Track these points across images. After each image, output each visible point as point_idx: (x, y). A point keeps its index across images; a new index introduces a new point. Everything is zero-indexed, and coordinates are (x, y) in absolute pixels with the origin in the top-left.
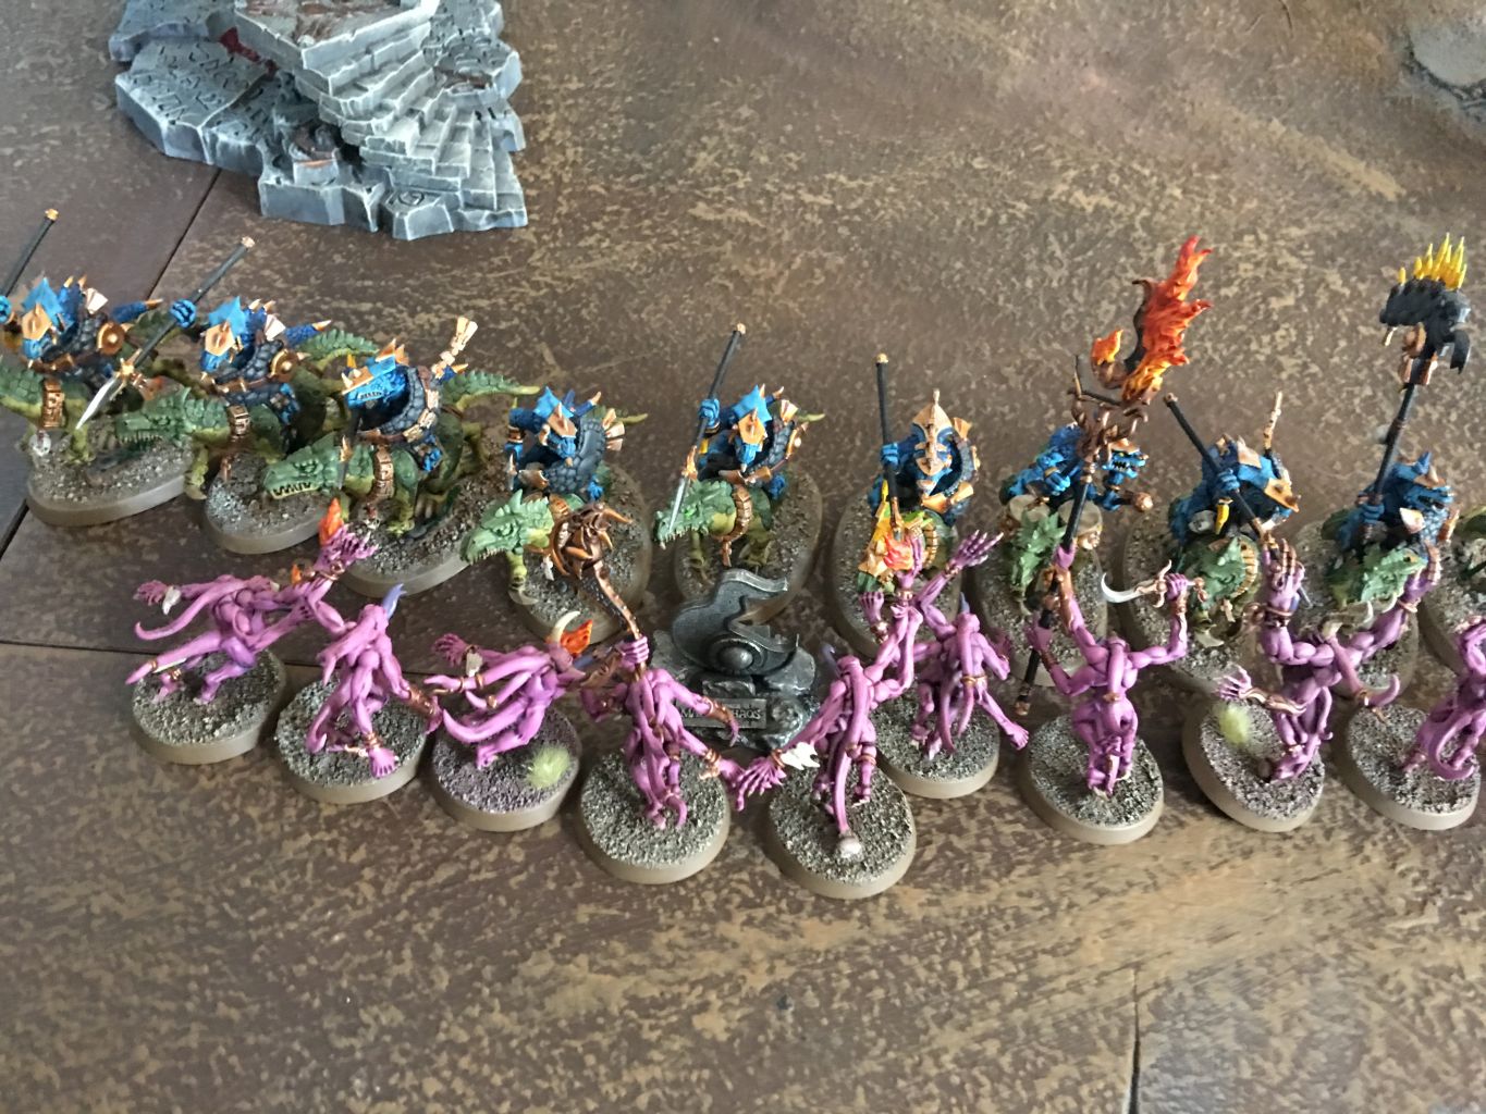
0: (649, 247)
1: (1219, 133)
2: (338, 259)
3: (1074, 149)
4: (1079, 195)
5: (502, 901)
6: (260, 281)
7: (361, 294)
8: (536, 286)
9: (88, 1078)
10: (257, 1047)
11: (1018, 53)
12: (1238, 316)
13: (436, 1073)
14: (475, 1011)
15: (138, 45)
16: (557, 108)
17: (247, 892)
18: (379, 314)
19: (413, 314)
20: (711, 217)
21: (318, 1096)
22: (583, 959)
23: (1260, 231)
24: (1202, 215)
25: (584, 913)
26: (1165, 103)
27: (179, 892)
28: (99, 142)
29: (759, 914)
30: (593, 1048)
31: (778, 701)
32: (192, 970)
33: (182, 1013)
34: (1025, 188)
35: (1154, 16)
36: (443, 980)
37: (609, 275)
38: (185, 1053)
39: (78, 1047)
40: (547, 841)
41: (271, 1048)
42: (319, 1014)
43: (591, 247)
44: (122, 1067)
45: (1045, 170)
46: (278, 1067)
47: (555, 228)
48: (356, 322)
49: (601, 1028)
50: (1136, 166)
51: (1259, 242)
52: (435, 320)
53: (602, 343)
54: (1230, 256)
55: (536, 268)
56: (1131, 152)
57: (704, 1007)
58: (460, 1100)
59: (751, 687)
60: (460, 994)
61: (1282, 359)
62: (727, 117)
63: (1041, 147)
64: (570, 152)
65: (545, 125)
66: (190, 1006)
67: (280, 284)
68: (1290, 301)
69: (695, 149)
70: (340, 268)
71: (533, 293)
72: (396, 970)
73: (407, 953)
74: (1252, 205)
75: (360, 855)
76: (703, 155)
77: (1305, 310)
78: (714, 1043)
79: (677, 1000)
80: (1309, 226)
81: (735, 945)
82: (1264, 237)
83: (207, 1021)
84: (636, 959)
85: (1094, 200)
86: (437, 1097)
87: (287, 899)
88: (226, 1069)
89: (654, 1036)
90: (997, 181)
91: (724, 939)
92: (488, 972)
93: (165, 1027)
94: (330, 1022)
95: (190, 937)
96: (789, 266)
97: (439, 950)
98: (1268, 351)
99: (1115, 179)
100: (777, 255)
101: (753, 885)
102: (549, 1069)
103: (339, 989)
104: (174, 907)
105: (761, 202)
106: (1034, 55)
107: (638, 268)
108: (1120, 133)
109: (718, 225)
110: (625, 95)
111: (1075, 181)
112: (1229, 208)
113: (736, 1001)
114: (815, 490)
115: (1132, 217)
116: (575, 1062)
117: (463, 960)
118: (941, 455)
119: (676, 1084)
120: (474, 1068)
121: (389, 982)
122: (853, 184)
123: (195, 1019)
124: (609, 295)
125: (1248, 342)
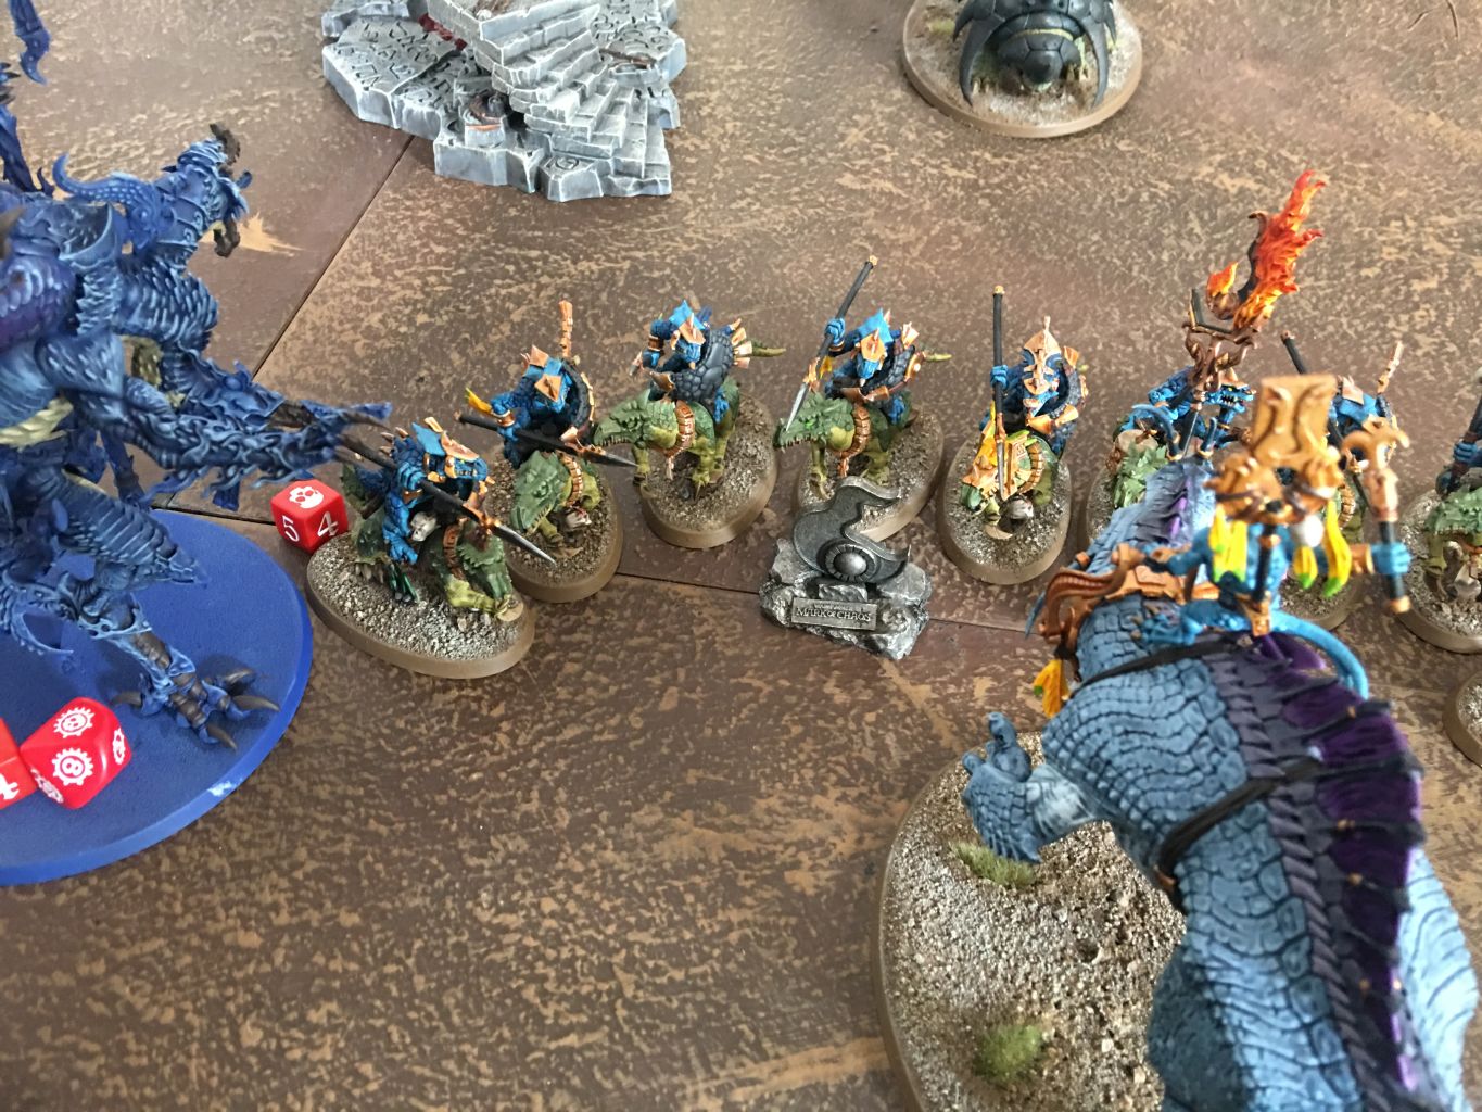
0: (796, 211)
1: (1374, 125)
2: (513, 212)
3: (1223, 135)
4: (1224, 177)
5: (621, 759)
6: (444, 228)
7: (530, 244)
8: (689, 241)
9: (255, 870)
10: (401, 858)
11: (1172, 45)
12: (1378, 296)
13: (553, 895)
14: (590, 847)
15: (346, 21)
16: (721, 85)
17: (402, 732)
18: (545, 259)
19: (575, 262)
20: (857, 186)
21: (449, 903)
22: (688, 814)
23: (1407, 218)
24: (1349, 201)
25: (692, 777)
26: (1320, 95)
27: (343, 727)
28: (312, 106)
29: (853, 792)
30: (692, 888)
31: (888, 606)
32: (350, 790)
33: (338, 823)
34: (1168, 170)
35: (1315, 13)
36: (564, 819)
37: (756, 234)
38: (339, 857)
39: (249, 845)
40: (665, 713)
41: (413, 859)
42: (456, 836)
43: (742, 210)
44: (285, 864)
45: (1192, 154)
46: (417, 875)
47: (709, 191)
48: (525, 266)
49: (700, 873)
50: (1284, 152)
51: (1406, 228)
52: (595, 267)
53: (744, 293)
54: (1373, 240)
55: (688, 226)
56: (1281, 140)
57: (796, 865)
58: (572, 919)
59: (863, 592)
60: (579, 832)
61: (1420, 338)
62: (881, 99)
63: (1188, 132)
64: (729, 126)
65: (708, 101)
66: (345, 819)
67: (460, 232)
68: (1433, 284)
69: (847, 125)
70: (514, 219)
71: (685, 248)
72: (525, 807)
73: (535, 794)
74: (1402, 193)
75: (498, 712)
76: (855, 131)
77: (1447, 293)
78: (802, 895)
79: (771, 855)
80: (1461, 215)
81: (829, 816)
82: (1410, 223)
83: (360, 834)
84: (736, 819)
85: (1239, 182)
86: (553, 915)
87: (434, 741)
88: (373, 875)
89: (748, 884)
90: (1141, 162)
91: (818, 811)
92: (604, 816)
93: (323, 835)
94: (464, 844)
95: (350, 764)
96: (927, 232)
97: (562, 795)
98: (1405, 329)
99: (1261, 164)
100: (916, 221)
101: (849, 769)
102: (652, 902)
103: (473, 818)
104: (338, 738)
105: (906, 174)
106: (1190, 47)
107: (784, 229)
108: (1272, 122)
109: (863, 193)
110: (785, 76)
111: (1221, 165)
112: (1377, 195)
113: (824, 862)
114: (939, 430)
115: (1276, 199)
116: (675, 898)
117: (583, 805)
118: (1048, 377)
119: (765, 926)
120: (586, 895)
121: (517, 816)
122: (997, 161)
123: (349, 830)
124: (755, 251)
125: (1386, 320)
